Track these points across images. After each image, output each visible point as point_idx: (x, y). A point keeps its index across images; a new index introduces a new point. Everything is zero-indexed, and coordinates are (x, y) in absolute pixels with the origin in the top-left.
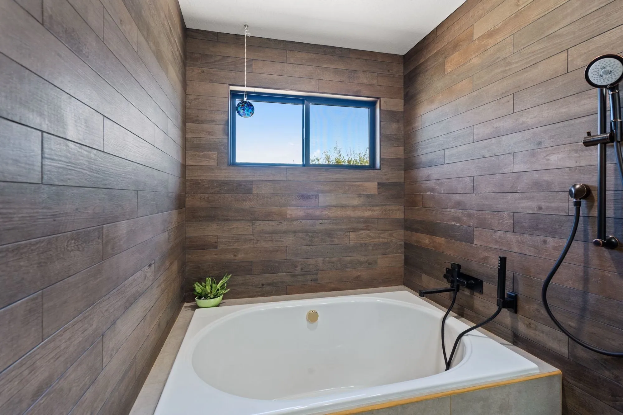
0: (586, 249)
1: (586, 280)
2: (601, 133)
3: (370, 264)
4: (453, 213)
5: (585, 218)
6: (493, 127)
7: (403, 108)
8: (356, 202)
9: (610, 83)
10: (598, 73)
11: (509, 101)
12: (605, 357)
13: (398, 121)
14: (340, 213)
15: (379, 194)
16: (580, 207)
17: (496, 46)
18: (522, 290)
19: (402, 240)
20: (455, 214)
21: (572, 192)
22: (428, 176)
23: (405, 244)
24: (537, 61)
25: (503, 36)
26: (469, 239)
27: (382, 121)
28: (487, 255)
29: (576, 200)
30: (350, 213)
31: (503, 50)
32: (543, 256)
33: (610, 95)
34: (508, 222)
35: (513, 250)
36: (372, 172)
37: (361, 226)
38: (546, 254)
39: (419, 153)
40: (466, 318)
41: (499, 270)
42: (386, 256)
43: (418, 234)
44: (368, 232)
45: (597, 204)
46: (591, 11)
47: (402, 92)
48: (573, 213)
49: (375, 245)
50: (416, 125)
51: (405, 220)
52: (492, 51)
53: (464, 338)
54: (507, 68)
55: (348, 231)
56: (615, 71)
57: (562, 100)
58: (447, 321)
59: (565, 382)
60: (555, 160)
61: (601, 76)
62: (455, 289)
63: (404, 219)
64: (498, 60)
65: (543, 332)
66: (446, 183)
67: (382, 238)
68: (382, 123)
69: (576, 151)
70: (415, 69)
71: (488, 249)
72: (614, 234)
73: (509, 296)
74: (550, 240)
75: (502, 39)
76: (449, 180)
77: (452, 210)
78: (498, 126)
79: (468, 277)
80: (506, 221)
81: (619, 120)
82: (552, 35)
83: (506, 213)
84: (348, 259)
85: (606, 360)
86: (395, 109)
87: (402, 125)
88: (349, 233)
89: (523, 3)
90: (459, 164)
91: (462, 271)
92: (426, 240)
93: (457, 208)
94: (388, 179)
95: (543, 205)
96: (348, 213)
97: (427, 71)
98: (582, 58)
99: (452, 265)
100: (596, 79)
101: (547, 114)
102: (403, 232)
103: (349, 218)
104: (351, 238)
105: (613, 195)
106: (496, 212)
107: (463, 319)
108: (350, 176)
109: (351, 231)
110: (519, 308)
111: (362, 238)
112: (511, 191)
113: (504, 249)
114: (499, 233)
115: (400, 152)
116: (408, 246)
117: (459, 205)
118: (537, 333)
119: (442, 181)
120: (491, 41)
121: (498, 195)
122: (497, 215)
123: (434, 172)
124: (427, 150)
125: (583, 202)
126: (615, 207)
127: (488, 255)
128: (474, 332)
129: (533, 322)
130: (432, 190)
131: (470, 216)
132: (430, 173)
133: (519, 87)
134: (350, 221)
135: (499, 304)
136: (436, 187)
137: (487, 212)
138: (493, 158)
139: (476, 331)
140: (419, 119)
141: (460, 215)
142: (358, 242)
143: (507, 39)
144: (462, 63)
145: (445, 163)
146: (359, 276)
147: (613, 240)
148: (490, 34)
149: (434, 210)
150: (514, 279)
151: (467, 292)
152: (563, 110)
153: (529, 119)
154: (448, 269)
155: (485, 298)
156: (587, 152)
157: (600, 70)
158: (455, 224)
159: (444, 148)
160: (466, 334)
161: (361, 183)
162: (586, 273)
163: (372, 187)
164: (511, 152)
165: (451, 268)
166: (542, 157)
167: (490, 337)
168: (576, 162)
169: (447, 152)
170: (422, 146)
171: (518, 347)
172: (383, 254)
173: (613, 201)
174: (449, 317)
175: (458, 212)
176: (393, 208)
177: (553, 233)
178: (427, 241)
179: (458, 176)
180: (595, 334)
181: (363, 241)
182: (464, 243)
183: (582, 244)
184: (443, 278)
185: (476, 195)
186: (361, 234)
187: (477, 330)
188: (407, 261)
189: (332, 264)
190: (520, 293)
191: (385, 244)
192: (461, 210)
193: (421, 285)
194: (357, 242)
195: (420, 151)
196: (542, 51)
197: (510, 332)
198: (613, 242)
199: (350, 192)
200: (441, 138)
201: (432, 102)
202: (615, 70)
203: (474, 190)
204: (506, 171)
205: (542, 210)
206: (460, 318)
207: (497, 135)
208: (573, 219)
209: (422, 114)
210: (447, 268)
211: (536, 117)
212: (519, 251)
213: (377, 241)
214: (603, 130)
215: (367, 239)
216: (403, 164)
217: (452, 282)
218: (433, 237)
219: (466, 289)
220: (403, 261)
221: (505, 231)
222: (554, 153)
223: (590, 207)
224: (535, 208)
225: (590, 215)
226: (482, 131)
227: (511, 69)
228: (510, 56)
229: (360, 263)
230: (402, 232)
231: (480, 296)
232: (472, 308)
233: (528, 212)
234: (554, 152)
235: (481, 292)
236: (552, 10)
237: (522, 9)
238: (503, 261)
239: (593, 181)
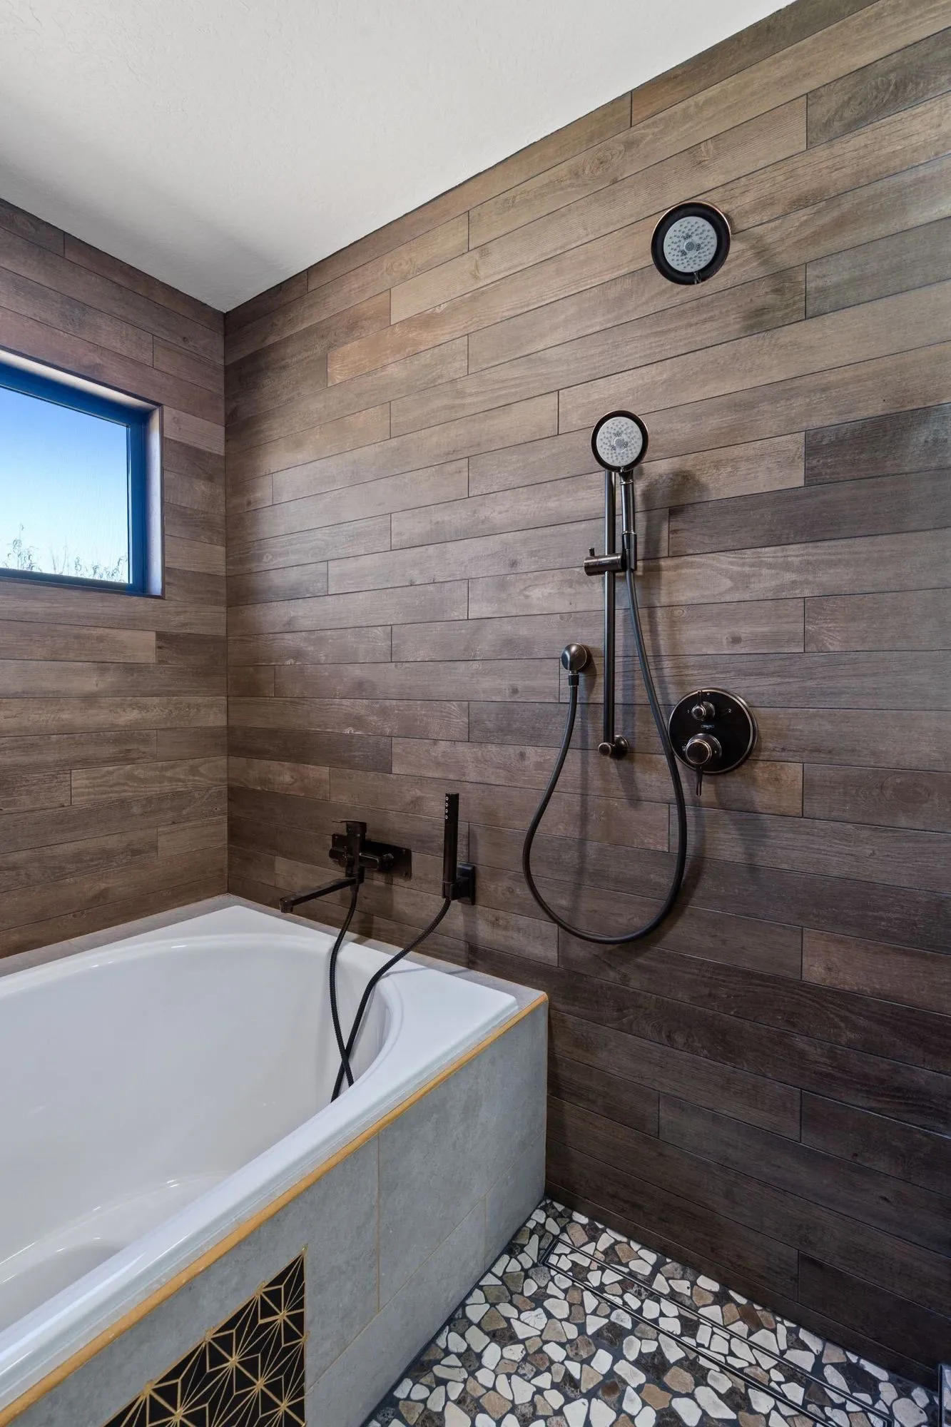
0: (584, 762)
1: (584, 818)
2: (609, 553)
3: (135, 852)
4: (347, 708)
5: (584, 705)
6: (431, 522)
7: (223, 447)
8: (92, 683)
9: (625, 464)
10: (610, 441)
11: (460, 472)
12: (610, 947)
13: (210, 479)
14: (40, 717)
15: (161, 662)
16: (578, 687)
17: (436, 350)
18: (484, 855)
19: (222, 780)
20: (352, 710)
21: (567, 658)
22: (289, 623)
23: (230, 789)
24: (510, 401)
25: (450, 333)
26: (383, 765)
27: (169, 468)
28: (419, 793)
29: (573, 673)
30: (70, 716)
31: (450, 363)
32: (519, 785)
33: (623, 486)
34: (459, 721)
35: (468, 779)
36: (139, 604)
37: (109, 751)
38: (523, 780)
39: (263, 566)
40: (379, 938)
41: (446, 823)
42: (181, 826)
43: (265, 763)
44: (129, 766)
45: (603, 681)
46: (590, 331)
47: (222, 405)
48: (567, 698)
49: (149, 800)
50: (258, 495)
51: (230, 730)
52: (426, 358)
53: (383, 983)
54: (457, 402)
55: (67, 768)
56: (633, 444)
57: (548, 485)
58: (343, 955)
59: (553, 1012)
60: (538, 599)
61: (614, 448)
62: (354, 880)
63: (228, 727)
64: (440, 381)
65: (519, 930)
66: (332, 639)
67: (171, 779)
68: (167, 474)
69: (570, 583)
70: (255, 356)
71: (421, 781)
72: (623, 733)
73: (464, 873)
74: (530, 751)
75: (448, 337)
76: (339, 632)
77: (345, 702)
78: (439, 519)
79: (380, 848)
80: (454, 720)
81: (633, 532)
82: (534, 355)
83: (454, 703)
84: (70, 848)
85: (610, 952)
86: (203, 445)
87: (220, 490)
88: (71, 773)
89: (487, 277)
90: (361, 596)
91: (368, 835)
92: (284, 775)
93: (357, 696)
94: (184, 625)
95: (520, 684)
96: (65, 716)
97: (284, 367)
98: (580, 412)
99: (348, 827)
100: (606, 452)
101: (525, 508)
102: (225, 760)
103: (68, 731)
104: (74, 788)
105: (621, 663)
106: (437, 703)
107: (371, 941)
108: (71, 609)
109: (78, 766)
110: (479, 894)
111: (111, 786)
112: (464, 658)
113: (452, 777)
114: (443, 746)
115: (214, 558)
116: (236, 794)
117: (360, 689)
118: (510, 933)
119: (322, 633)
120: (427, 338)
121: (441, 666)
122: (438, 709)
123: (304, 613)
124: (285, 559)
125: (582, 677)
126: (624, 685)
127: (422, 794)
128: (402, 964)
129: (501, 913)
130: (298, 654)
131: (383, 712)
132: (293, 614)
133: (479, 445)
134: (74, 738)
135: (446, 895)
136: (309, 649)
137: (419, 702)
138: (431, 588)
139: (405, 961)
140: (267, 480)
141: (363, 712)
142: (100, 796)
143: (457, 341)
144: (367, 370)
145: (330, 593)
146: (106, 890)
147: (623, 742)
148: (426, 321)
149: (305, 702)
150: (470, 836)
151: (378, 881)
152: (552, 504)
153: (498, 512)
154: (337, 835)
155: (414, 887)
156: (586, 587)
157: (613, 437)
158: (352, 732)
159: (325, 558)
160: (384, 974)
161: (107, 631)
162: (584, 805)
163: (142, 645)
164: (464, 578)
165: (346, 834)
166: (518, 591)
167: (429, 966)
168: (571, 604)
169: (335, 569)
170: (273, 550)
171: (478, 970)
172: (174, 823)
173: (622, 674)
174: (345, 944)
175: (359, 706)
176: (199, 700)
177: (535, 738)
178: (287, 778)
179: (357, 625)
180: (596, 911)
181: (116, 792)
182: (372, 774)
183: (578, 753)
184: (328, 857)
185: (396, 666)
186: (110, 773)
187: (407, 960)
188: (235, 833)
189: (14, 873)
190: (479, 862)
191: (177, 795)
192: (364, 701)
193: (273, 884)
194: (97, 797)
195: (269, 561)
196: (518, 382)
197: (462, 945)
198: (622, 745)
199: (71, 655)
200: (319, 534)
201: (298, 444)
202: (633, 442)
203: (392, 656)
204: (455, 615)
205: (518, 695)
206: (364, 941)
207: (437, 538)
208: (568, 708)
209: (272, 471)
210: (334, 836)
211: (507, 511)
212: (479, 779)
213: (154, 789)
214: (612, 551)
215: (126, 788)
216: (224, 591)
217: (350, 865)
218: (302, 767)
219: (376, 875)
220: (226, 833)
221: (454, 741)
222: (536, 585)
223: (591, 687)
224: (507, 691)
225: (591, 701)
226: (411, 527)
227: (464, 405)
228: (463, 379)
229: (107, 855)
230: (222, 761)
231: (407, 884)
232: (388, 913)
233: (494, 699)
234: (536, 582)
235: (408, 875)
236: (537, 306)
237: (484, 289)
238: (453, 801)
239: (595, 638)
